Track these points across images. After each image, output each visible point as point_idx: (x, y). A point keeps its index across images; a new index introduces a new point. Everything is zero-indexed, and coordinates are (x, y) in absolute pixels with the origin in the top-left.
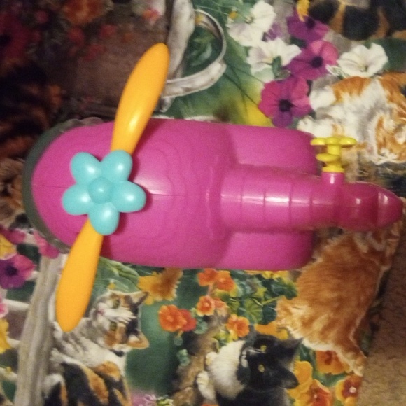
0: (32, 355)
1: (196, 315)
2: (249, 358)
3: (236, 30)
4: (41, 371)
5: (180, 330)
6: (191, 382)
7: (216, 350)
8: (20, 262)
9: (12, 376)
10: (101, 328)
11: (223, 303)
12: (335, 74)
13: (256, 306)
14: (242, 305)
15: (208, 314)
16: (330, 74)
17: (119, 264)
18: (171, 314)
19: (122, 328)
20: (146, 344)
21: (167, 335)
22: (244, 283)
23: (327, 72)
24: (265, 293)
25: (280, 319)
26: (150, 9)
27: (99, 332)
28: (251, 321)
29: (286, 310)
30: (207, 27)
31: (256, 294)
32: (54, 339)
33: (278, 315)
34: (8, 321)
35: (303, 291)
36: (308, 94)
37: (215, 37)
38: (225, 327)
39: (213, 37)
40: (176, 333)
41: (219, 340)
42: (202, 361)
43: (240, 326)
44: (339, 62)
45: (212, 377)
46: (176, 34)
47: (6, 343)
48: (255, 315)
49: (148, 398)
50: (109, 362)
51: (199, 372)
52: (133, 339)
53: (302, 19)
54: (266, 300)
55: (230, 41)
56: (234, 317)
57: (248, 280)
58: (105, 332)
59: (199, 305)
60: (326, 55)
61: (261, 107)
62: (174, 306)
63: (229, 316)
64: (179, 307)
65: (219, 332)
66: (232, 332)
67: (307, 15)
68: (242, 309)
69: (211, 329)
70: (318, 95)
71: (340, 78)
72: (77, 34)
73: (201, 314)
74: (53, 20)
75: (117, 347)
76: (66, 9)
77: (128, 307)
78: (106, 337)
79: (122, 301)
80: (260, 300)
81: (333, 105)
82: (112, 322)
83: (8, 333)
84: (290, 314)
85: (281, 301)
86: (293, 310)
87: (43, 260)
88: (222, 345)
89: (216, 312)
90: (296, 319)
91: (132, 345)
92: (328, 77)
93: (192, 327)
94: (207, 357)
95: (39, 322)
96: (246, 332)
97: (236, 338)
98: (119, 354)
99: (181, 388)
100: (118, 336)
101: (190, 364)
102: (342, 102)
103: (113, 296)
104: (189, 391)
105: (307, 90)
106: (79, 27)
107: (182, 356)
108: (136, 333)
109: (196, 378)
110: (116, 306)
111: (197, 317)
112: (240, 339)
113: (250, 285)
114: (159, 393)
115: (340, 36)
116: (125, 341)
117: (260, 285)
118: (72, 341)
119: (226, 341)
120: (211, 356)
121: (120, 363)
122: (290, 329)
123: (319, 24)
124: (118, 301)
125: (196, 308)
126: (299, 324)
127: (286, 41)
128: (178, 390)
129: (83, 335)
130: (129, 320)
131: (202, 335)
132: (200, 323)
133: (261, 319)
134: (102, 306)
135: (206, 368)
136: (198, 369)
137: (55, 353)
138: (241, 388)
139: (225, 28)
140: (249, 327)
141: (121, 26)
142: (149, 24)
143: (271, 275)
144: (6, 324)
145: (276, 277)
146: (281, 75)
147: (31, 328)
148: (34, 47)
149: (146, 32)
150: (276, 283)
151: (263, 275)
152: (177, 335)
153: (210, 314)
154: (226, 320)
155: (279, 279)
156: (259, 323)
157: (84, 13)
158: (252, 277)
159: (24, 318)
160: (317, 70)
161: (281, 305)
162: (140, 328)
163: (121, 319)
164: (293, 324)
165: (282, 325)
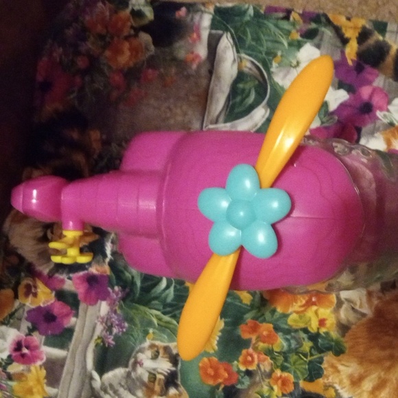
1: (239, 369)
3: (281, 75)
5: (219, 385)
8: (59, 308)
10: (140, 379)
11: (266, 357)
12: (386, 121)
13: (302, 361)
14: (286, 360)
15: (250, 368)
16: (381, 120)
17: (158, 313)
18: (211, 367)
19: (160, 379)
21: (208, 389)
22: (288, 337)
23: (378, 118)
24: (311, 348)
25: (327, 377)
26: (192, 53)
27: (138, 384)
28: (296, 377)
29: (333, 366)
30: (251, 72)
31: (302, 349)
32: (92, 389)
33: (325, 373)
34: (46, 369)
35: (352, 347)
37: (259, 81)
38: (269, 383)
39: (257, 82)
40: (217, 387)
41: (262, 396)
43: (284, 382)
44: (390, 108)
46: (218, 78)
47: (44, 392)
48: (300, 371)
52: (173, 391)
53: (350, 63)
54: (312, 355)
55: (274, 85)
56: (278, 373)
57: (293, 334)
58: (143, 384)
59: (241, 359)
60: (376, 100)
62: (215, 359)
63: (272, 371)
64: (220, 359)
65: (262, 387)
66: (275, 388)
67: (355, 59)
68: (286, 364)
69: (253, 384)
71: (391, 124)
72: (118, 78)
73: (243, 368)
74: (94, 64)
76: (108, 53)
77: (166, 357)
78: (144, 388)
79: (161, 351)
80: (305, 355)
82: (150, 373)
83: (45, 381)
84: (338, 371)
85: (329, 358)
86: (341, 368)
87: (82, 306)
89: (258, 366)
90: (344, 377)
92: (378, 124)
93: (233, 381)
95: (77, 371)
96: (291, 388)
97: (280, 395)
100: (157, 388)
103: (152, 346)
105: (355, 137)
106: (120, 71)
108: (176, 386)
110: (155, 357)
111: (239, 371)
112: (284, 395)
113: (294, 338)
115: (391, 80)
116: (164, 393)
117: (306, 339)
118: (111, 392)
122: (338, 387)
123: (368, 68)
124: (158, 352)
125: (238, 361)
126: (346, 382)
127: (334, 86)
129: (123, 386)
130: (169, 371)
131: (244, 390)
132: (242, 377)
133: (306, 376)
134: (141, 356)
139: (269, 73)
140: (294, 383)
141: (162, 70)
142: (191, 68)
143: (318, 329)
144: (44, 372)
145: (322, 331)
146: (328, 121)
147: (69, 377)
148: (73, 92)
149: (188, 77)
150: (323, 338)
151: (310, 329)
152: (218, 389)
153: (253, 368)
154: (269, 375)
155: (327, 333)
156: (304, 380)
157: (125, 58)
158: (296, 331)
159: (62, 366)
160: (367, 116)
161: (328, 362)
162: (179, 380)
163: (160, 371)
164: (341, 382)
165: (329, 383)
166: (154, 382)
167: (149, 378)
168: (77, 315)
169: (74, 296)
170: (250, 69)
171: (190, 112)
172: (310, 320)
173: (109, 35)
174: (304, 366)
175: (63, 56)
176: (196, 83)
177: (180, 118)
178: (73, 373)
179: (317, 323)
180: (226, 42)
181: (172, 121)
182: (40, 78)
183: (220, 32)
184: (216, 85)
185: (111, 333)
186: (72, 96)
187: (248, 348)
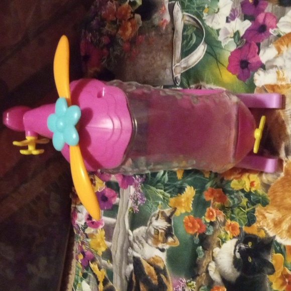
0: (118, 252)
1: (205, 221)
2: (240, 251)
3: (210, 20)
4: (124, 263)
5: (197, 232)
6: (204, 270)
7: (220, 246)
8: (108, 192)
9: (110, 266)
10: (150, 233)
11: (220, 211)
12: (275, 35)
13: (242, 212)
14: (232, 212)
15: (213, 220)
18: (190, 222)
19: (162, 233)
20: (178, 243)
21: (189, 236)
22: (232, 196)
23: (271, 34)
24: (247, 202)
25: (259, 222)
26: (162, 19)
27: (149, 235)
28: (240, 224)
29: (262, 214)
30: (190, 23)
31: (242, 204)
32: (130, 241)
33: (257, 219)
34: (104, 230)
36: (258, 53)
37: (197, 28)
38: (224, 229)
39: (195, 29)
40: (195, 234)
41: (221, 239)
42: (211, 254)
43: (233, 228)
44: (278, 25)
45: (217, 265)
46: (177, 31)
47: (105, 244)
48: (242, 219)
49: (181, 281)
50: (156, 256)
51: (210, 262)
52: (170, 239)
53: (250, 1)
54: (248, 207)
55: (207, 28)
56: (229, 221)
57: (235, 194)
58: (152, 236)
59: (206, 214)
60: (269, 21)
61: (229, 69)
62: (192, 216)
63: (225, 221)
64: (194, 216)
65: (220, 232)
66: (228, 232)
68: (233, 215)
69: (215, 231)
70: (265, 52)
71: (279, 36)
72: (127, 46)
73: (208, 221)
74: (113, 39)
75: (160, 246)
76: (120, 32)
77: (163, 219)
78: (152, 239)
79: (160, 215)
80: (244, 208)
81: (276, 57)
82: (155, 229)
83: (105, 238)
84: (265, 217)
85: (258, 208)
86: (267, 215)
87: (121, 190)
88: (223, 242)
89: (217, 218)
90: (269, 221)
91: (170, 244)
92: (271, 38)
93: (203, 230)
94: (214, 251)
95: (122, 231)
96: (238, 232)
97: (232, 237)
98: (162, 250)
99: (199, 273)
101: (204, 256)
102: (282, 54)
104: (204, 276)
105: (257, 50)
106: (128, 41)
107: (199, 251)
108: (172, 236)
109: (208, 266)
110: (157, 219)
111: (206, 223)
112: (234, 237)
113: (236, 197)
114: (187, 277)
115: (277, 6)
116: (165, 241)
117: (244, 197)
118: (137, 242)
119: (226, 239)
120: (216, 250)
121: (163, 256)
122: (266, 229)
123: (261, 1)
124: (158, 215)
125: (205, 216)
126: (271, 225)
127: (241, 19)
128: (198, 275)
129: (144, 238)
130: (167, 227)
131: (211, 235)
132: (209, 227)
133: (246, 223)
135: (213, 259)
136: (209, 260)
137: (130, 250)
138: (238, 274)
139: (203, 21)
140: (239, 228)
141: (147, 34)
142: (162, 29)
143: (250, 189)
144: (104, 232)
145: (253, 189)
146: (240, 44)
147: (117, 235)
148: (105, 59)
149: (162, 35)
150: (253, 194)
151: (245, 189)
152: (196, 236)
153: (214, 220)
154: (224, 224)
155: (256, 191)
156: (245, 225)
157: (129, 32)
158: (237, 192)
159: (113, 228)
160: (263, 34)
161: (258, 211)
162: (174, 232)
163: (161, 227)
164: (268, 225)
165: (261, 226)
166: (158, 234)
167: (154, 232)
168: (119, 197)
169: (117, 184)
170: (189, 21)
171: (165, 58)
172: (245, 183)
173: (118, 20)
174: (244, 216)
175: (93, 38)
176: (166, 38)
177: (159, 63)
178: (119, 232)
179: (249, 185)
180: (177, 7)
181: (155, 66)
182: (83, 54)
183: (174, 2)
184: (177, 37)
185: (137, 204)
186: (104, 62)
187: (210, 206)
